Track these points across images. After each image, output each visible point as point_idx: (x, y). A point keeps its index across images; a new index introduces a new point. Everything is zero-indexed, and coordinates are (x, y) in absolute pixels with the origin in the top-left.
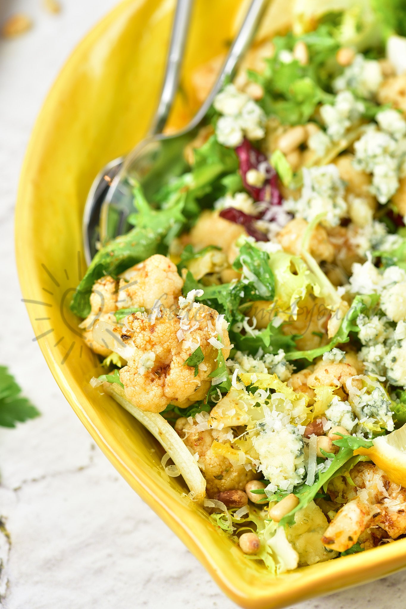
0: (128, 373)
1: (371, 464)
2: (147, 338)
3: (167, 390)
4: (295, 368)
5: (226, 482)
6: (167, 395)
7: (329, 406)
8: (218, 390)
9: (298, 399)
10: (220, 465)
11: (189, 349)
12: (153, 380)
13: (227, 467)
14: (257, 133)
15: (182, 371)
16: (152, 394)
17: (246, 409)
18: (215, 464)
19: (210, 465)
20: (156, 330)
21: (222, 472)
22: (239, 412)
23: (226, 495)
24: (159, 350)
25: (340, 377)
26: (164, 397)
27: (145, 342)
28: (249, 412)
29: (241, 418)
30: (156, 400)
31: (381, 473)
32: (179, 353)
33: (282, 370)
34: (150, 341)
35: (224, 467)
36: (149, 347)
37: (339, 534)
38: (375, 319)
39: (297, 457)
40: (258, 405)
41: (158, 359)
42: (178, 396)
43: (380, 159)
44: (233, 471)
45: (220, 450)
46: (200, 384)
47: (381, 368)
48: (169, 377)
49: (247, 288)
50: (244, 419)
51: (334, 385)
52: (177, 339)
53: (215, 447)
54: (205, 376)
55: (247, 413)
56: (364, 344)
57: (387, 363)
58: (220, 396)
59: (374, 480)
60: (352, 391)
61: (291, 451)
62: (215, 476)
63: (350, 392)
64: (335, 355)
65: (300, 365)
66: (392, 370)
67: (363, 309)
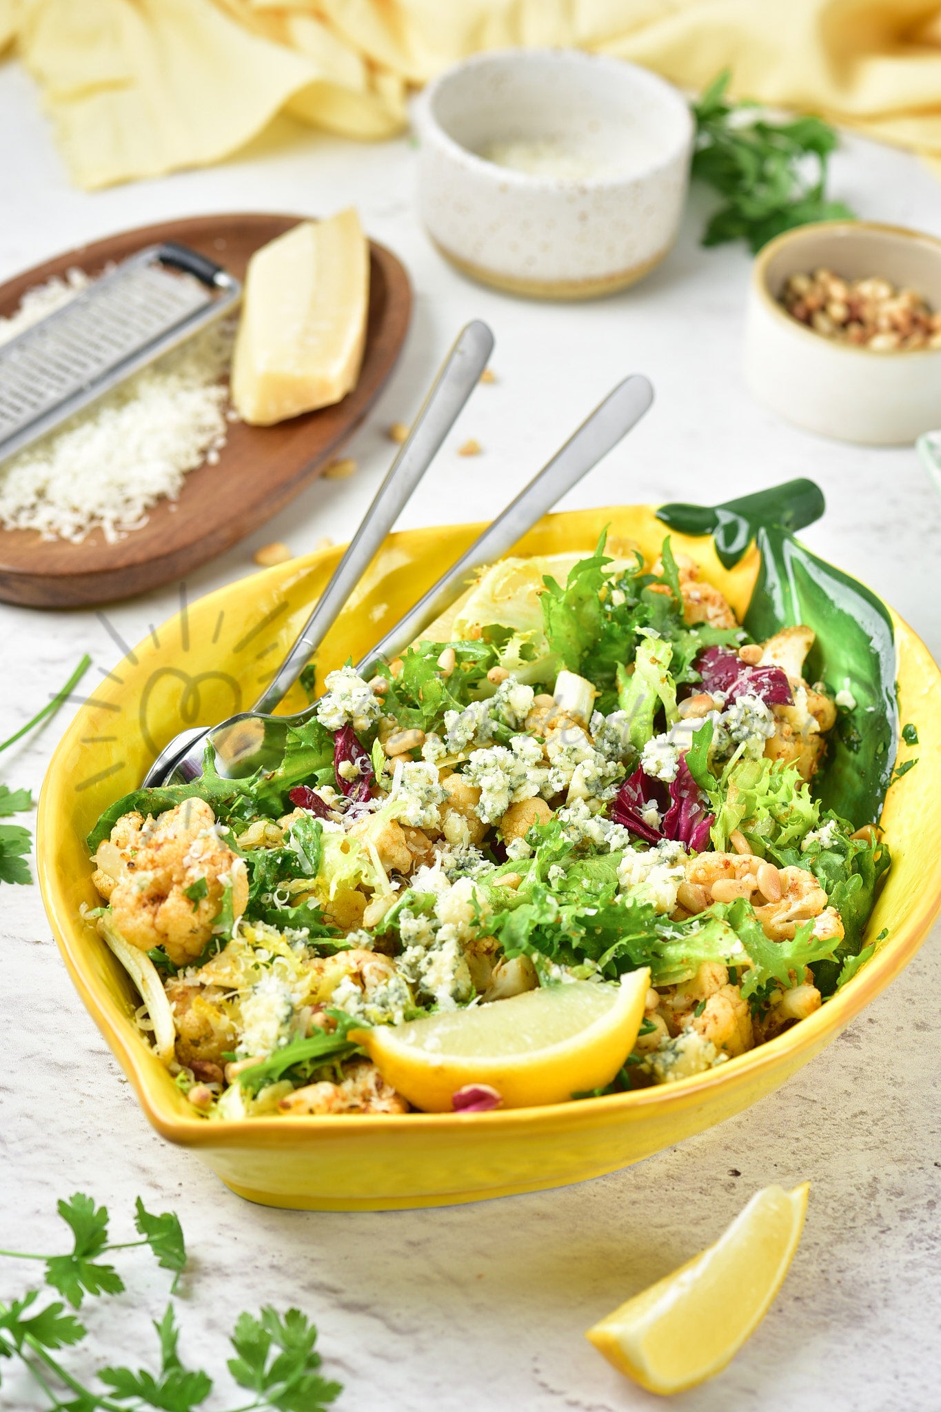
0: (119, 892)
1: (367, 1060)
2: (150, 856)
4: (318, 953)
5: (203, 1050)
6: (158, 926)
7: (338, 986)
8: (217, 941)
9: (307, 974)
10: (199, 1027)
11: (192, 878)
12: (145, 906)
13: (207, 1034)
14: (363, 723)
15: (179, 901)
16: (140, 920)
17: (243, 969)
18: (194, 1025)
19: (188, 1024)
21: (200, 1037)
22: (234, 971)
23: (198, 1063)
24: (160, 873)
25: (359, 962)
26: (153, 929)
27: (146, 860)
28: (246, 974)
29: (235, 978)
30: (144, 929)
31: (375, 1070)
32: (180, 883)
33: (300, 946)
34: (152, 861)
35: (204, 1032)
36: (150, 866)
37: (299, 1103)
38: (423, 919)
39: (282, 1024)
40: (257, 967)
41: (155, 882)
42: (169, 931)
43: (490, 771)
44: (213, 1041)
45: (202, 1008)
46: (197, 926)
47: (415, 973)
48: (163, 906)
49: (288, 858)
50: (238, 980)
51: (351, 968)
52: (182, 864)
53: (198, 1003)
54: (205, 919)
55: (243, 973)
56: (404, 945)
57: (423, 966)
58: (219, 950)
59: (367, 1078)
60: (369, 979)
61: (277, 1016)
62: (191, 1040)
63: (367, 980)
64: (361, 936)
65: (325, 952)
66: (426, 974)
67: (412, 903)
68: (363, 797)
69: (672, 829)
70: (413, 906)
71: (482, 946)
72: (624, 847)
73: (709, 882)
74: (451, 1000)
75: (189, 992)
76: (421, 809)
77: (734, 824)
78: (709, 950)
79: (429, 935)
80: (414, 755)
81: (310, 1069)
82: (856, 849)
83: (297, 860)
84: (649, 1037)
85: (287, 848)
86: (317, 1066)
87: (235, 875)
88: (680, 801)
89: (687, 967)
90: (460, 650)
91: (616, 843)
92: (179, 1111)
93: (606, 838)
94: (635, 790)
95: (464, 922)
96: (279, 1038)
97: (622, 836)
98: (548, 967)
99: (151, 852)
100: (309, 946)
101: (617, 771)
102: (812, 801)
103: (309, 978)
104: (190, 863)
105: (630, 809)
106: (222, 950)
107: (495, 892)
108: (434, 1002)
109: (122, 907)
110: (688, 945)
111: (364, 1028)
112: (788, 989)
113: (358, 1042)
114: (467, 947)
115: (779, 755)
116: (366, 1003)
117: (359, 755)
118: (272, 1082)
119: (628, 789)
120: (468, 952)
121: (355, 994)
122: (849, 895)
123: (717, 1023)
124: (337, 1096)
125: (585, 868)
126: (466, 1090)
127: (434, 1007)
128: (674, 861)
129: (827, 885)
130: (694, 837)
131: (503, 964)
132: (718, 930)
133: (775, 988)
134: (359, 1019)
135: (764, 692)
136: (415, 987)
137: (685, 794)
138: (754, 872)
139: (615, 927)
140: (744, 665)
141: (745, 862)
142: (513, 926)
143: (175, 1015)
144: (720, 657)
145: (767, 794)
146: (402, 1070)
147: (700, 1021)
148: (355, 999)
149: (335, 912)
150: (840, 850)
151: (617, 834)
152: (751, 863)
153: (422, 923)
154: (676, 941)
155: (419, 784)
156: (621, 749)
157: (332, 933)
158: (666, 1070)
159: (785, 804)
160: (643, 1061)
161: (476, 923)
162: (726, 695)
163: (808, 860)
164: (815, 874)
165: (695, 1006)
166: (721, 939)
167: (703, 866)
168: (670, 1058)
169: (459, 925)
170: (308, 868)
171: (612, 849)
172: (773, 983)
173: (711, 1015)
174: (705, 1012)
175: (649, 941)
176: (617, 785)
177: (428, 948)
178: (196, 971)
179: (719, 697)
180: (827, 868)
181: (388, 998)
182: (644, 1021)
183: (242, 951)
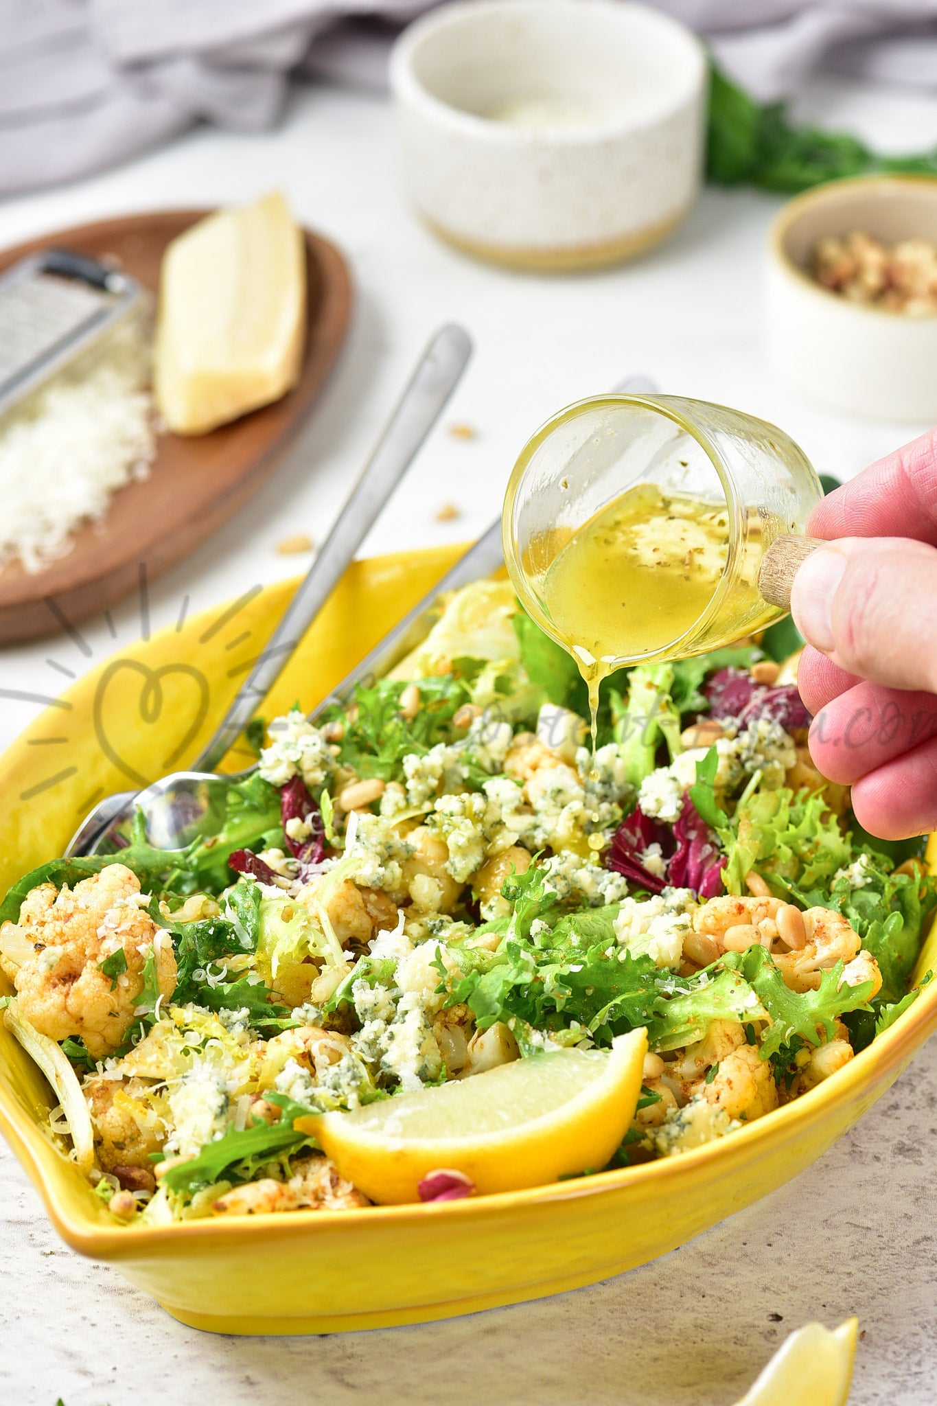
0: (26, 973)
2: (58, 929)
3: (71, 1001)
4: (261, 1036)
5: (129, 1153)
6: (70, 1009)
7: (281, 1071)
8: (141, 1024)
9: (245, 1058)
10: (123, 1127)
11: (109, 951)
12: (55, 986)
13: (132, 1134)
14: (316, 776)
15: (94, 977)
16: (49, 1002)
17: (170, 1056)
18: (117, 1125)
19: (108, 1124)
20: (72, 919)
21: (125, 1139)
22: (161, 1058)
23: (123, 1169)
24: (70, 947)
25: (307, 1040)
26: (65, 1013)
27: (54, 934)
28: (175, 1061)
29: (162, 1066)
30: (55, 1013)
31: (329, 1164)
32: (94, 957)
33: (239, 1029)
34: (61, 934)
35: (129, 1133)
36: (58, 940)
37: (235, 1203)
38: (380, 989)
39: (217, 1117)
40: (186, 1052)
41: (66, 958)
42: (84, 1014)
43: (457, 820)
44: (140, 1142)
45: (125, 1104)
46: (117, 1008)
47: (375, 1051)
48: (75, 984)
49: (222, 930)
50: (165, 1068)
51: (297, 1048)
52: (97, 936)
53: (120, 1098)
54: (125, 999)
55: (171, 1061)
56: (361, 1021)
57: (383, 1042)
58: (143, 1035)
59: (319, 1174)
60: (320, 1059)
61: (210, 1108)
62: (113, 1143)
63: (317, 1061)
64: (307, 1011)
65: (268, 1033)
66: (387, 1051)
67: (367, 973)
68: (316, 859)
69: (679, 877)
70: (370, 976)
71: (452, 1016)
72: (622, 898)
73: (720, 931)
74: (417, 1080)
75: (110, 1086)
76: (380, 866)
77: (748, 864)
78: (719, 1004)
79: (390, 1006)
80: (373, 807)
81: (253, 1167)
82: (893, 885)
83: (233, 932)
84: (650, 1111)
85: (222, 918)
86: (262, 1164)
87: (158, 948)
88: (688, 843)
89: (694, 1026)
90: (425, 687)
91: (610, 894)
92: (96, 1219)
93: (600, 889)
94: (634, 833)
95: (429, 988)
96: (214, 1133)
97: (619, 886)
98: (528, 1034)
99: (59, 924)
100: (249, 1028)
101: (612, 813)
102: (842, 834)
103: (247, 1062)
104: (106, 934)
105: (627, 854)
106: (147, 1035)
107: (469, 955)
108: (398, 1083)
109: (29, 990)
110: (695, 1001)
111: (313, 1113)
112: (817, 1047)
113: (307, 1133)
114: (434, 1016)
115: (802, 785)
116: (316, 1086)
117: (310, 811)
118: (208, 1183)
119: (626, 832)
120: (438, 1025)
121: (302, 1077)
122: (886, 937)
123: (731, 1088)
124: (282, 1195)
125: (573, 923)
126: (431, 1175)
127: (398, 1089)
128: (681, 910)
129: (861, 927)
130: (704, 884)
131: (479, 1037)
132: (728, 982)
133: (801, 1047)
134: (306, 1103)
135: (781, 714)
136: (375, 1067)
137: (693, 835)
138: (772, 915)
139: (609, 986)
140: (757, 686)
141: (761, 905)
142: (485, 991)
143: (95, 1115)
144: (730, 680)
145: (788, 829)
146: (358, 1160)
147: (712, 1088)
148: (300, 1082)
149: (282, 990)
150: (876, 887)
151: (612, 883)
152: (769, 906)
153: (381, 994)
154: (681, 997)
155: (376, 838)
156: (615, 789)
157: (279, 1013)
158: (670, 1145)
159: (808, 840)
160: (645, 1136)
161: (442, 990)
162: (738, 722)
163: (836, 901)
164: (845, 915)
165: (707, 1072)
166: (732, 992)
167: (712, 912)
168: (674, 1130)
169: (424, 993)
170: (246, 942)
171: (607, 901)
172: (799, 1041)
173: (724, 1079)
174: (717, 1077)
175: (649, 1001)
176: (612, 830)
177: (389, 1021)
178: (117, 1062)
179: (729, 723)
180: (861, 909)
181: (339, 1079)
182: (644, 1089)
183: (169, 1035)
